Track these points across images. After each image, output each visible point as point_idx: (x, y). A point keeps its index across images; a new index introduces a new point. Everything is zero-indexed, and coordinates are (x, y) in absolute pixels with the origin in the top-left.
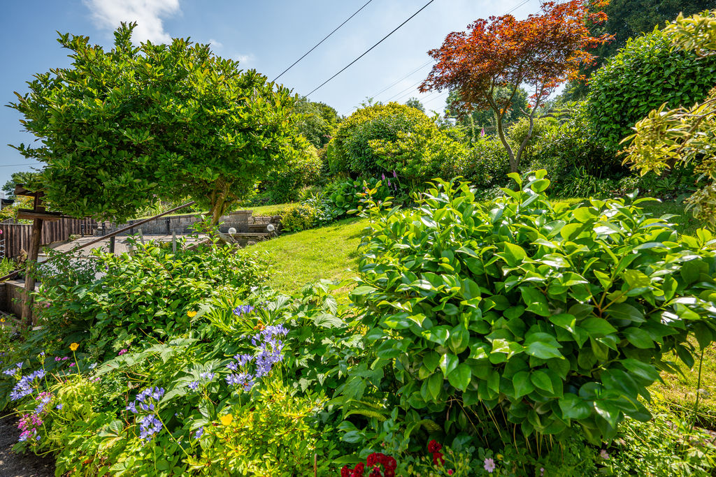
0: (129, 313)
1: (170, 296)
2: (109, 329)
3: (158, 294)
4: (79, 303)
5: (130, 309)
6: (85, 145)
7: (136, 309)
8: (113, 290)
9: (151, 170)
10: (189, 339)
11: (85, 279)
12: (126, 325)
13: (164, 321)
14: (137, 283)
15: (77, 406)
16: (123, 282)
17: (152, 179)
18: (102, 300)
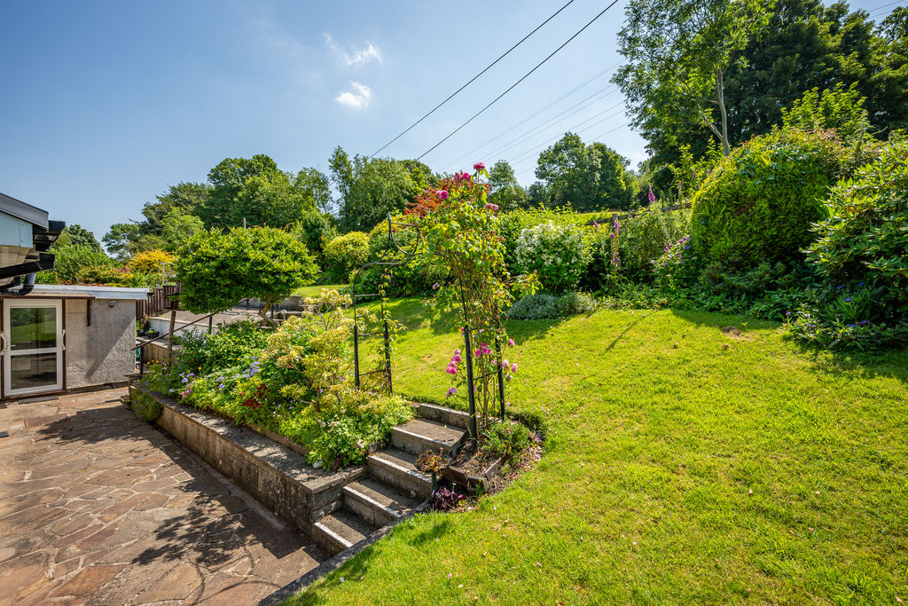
0: (218, 358)
1: (234, 352)
2: (210, 365)
3: (229, 351)
4: (199, 354)
5: (219, 357)
6: (200, 285)
7: (221, 357)
8: (212, 349)
9: (229, 294)
10: (239, 367)
11: (200, 344)
12: (217, 363)
13: (230, 362)
14: (221, 347)
15: (201, 387)
16: (216, 346)
17: (230, 298)
18: (208, 353)
